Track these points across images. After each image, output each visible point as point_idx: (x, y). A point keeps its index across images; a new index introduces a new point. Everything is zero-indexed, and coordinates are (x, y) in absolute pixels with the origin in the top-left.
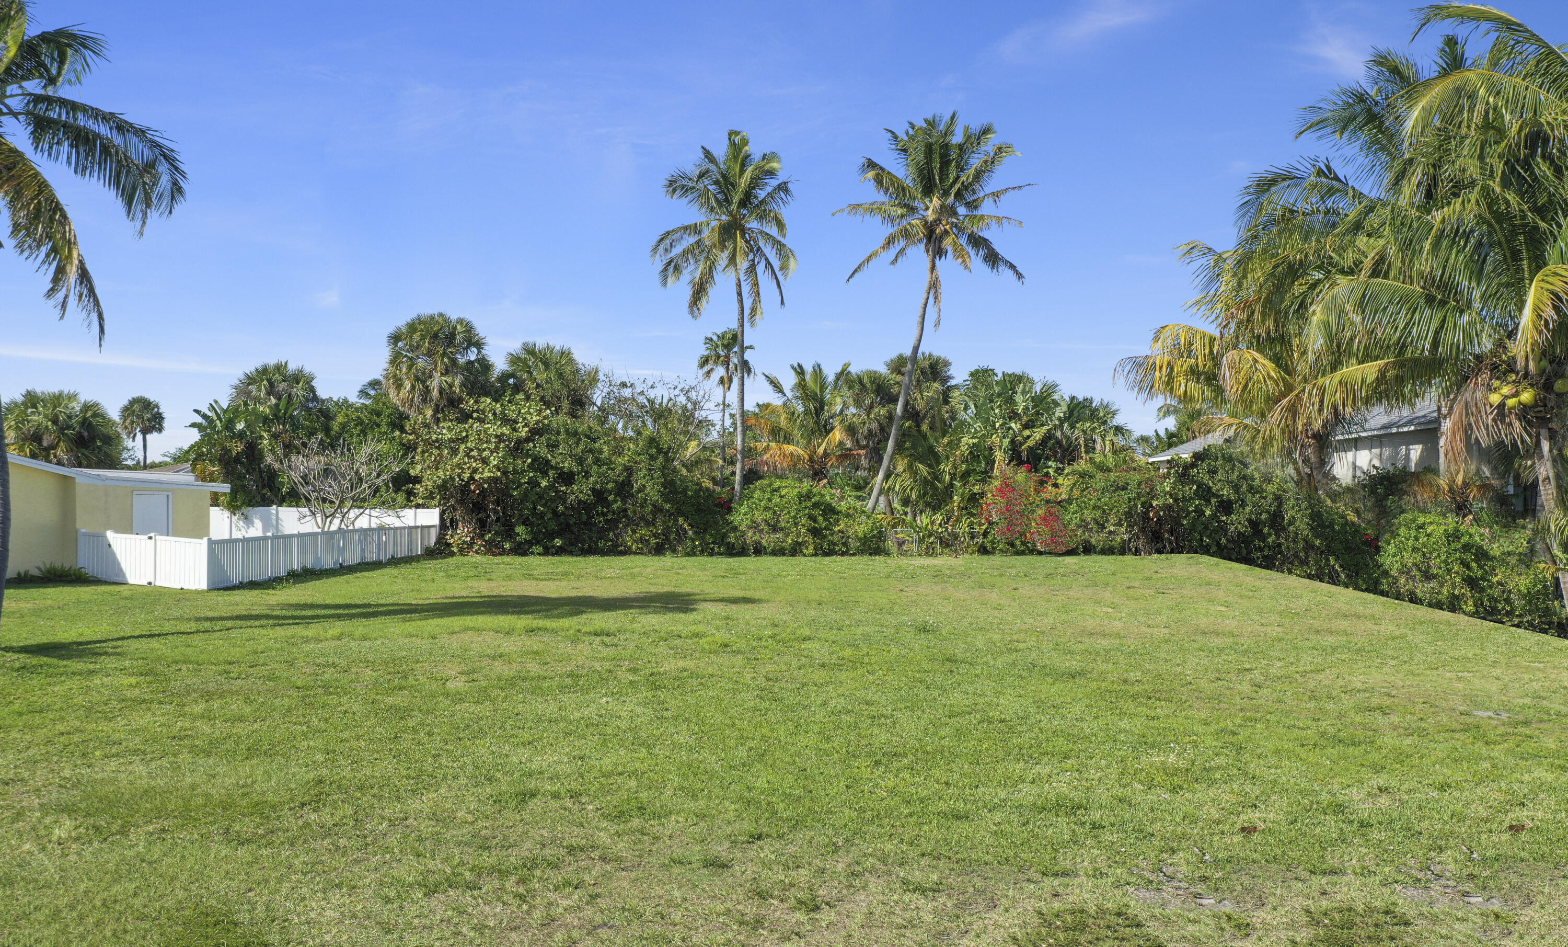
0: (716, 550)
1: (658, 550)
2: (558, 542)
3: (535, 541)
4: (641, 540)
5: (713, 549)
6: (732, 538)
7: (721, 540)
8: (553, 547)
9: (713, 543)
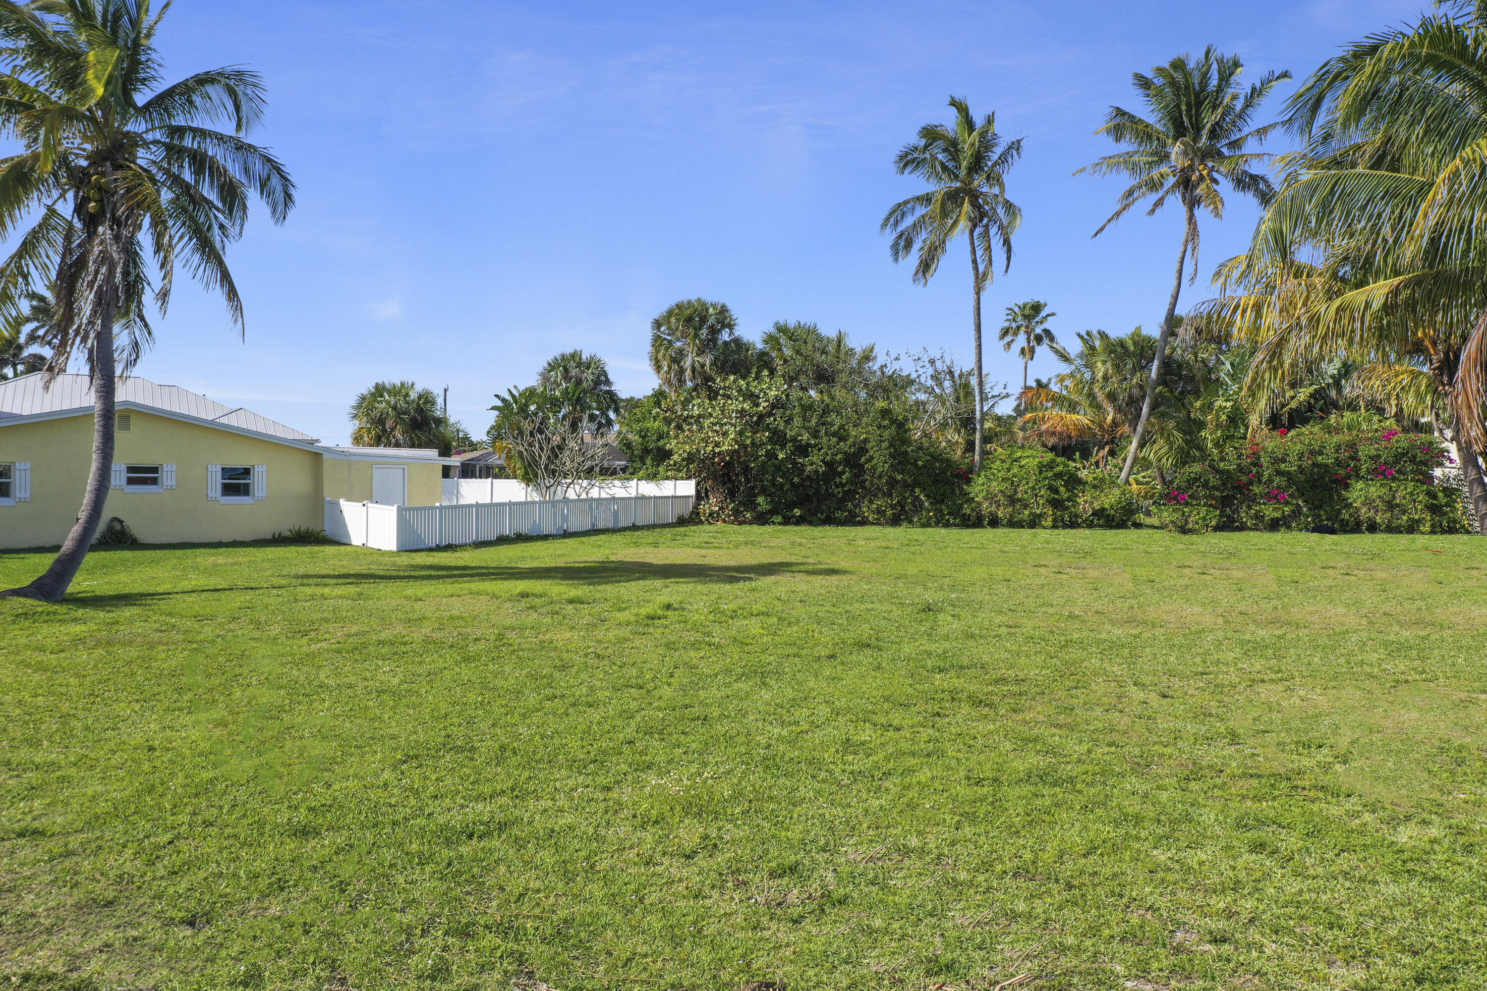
0: (951, 521)
1: (895, 521)
2: (797, 512)
3: (773, 512)
4: (878, 511)
5: (948, 520)
6: (967, 510)
7: (956, 512)
8: (794, 516)
9: (949, 514)
